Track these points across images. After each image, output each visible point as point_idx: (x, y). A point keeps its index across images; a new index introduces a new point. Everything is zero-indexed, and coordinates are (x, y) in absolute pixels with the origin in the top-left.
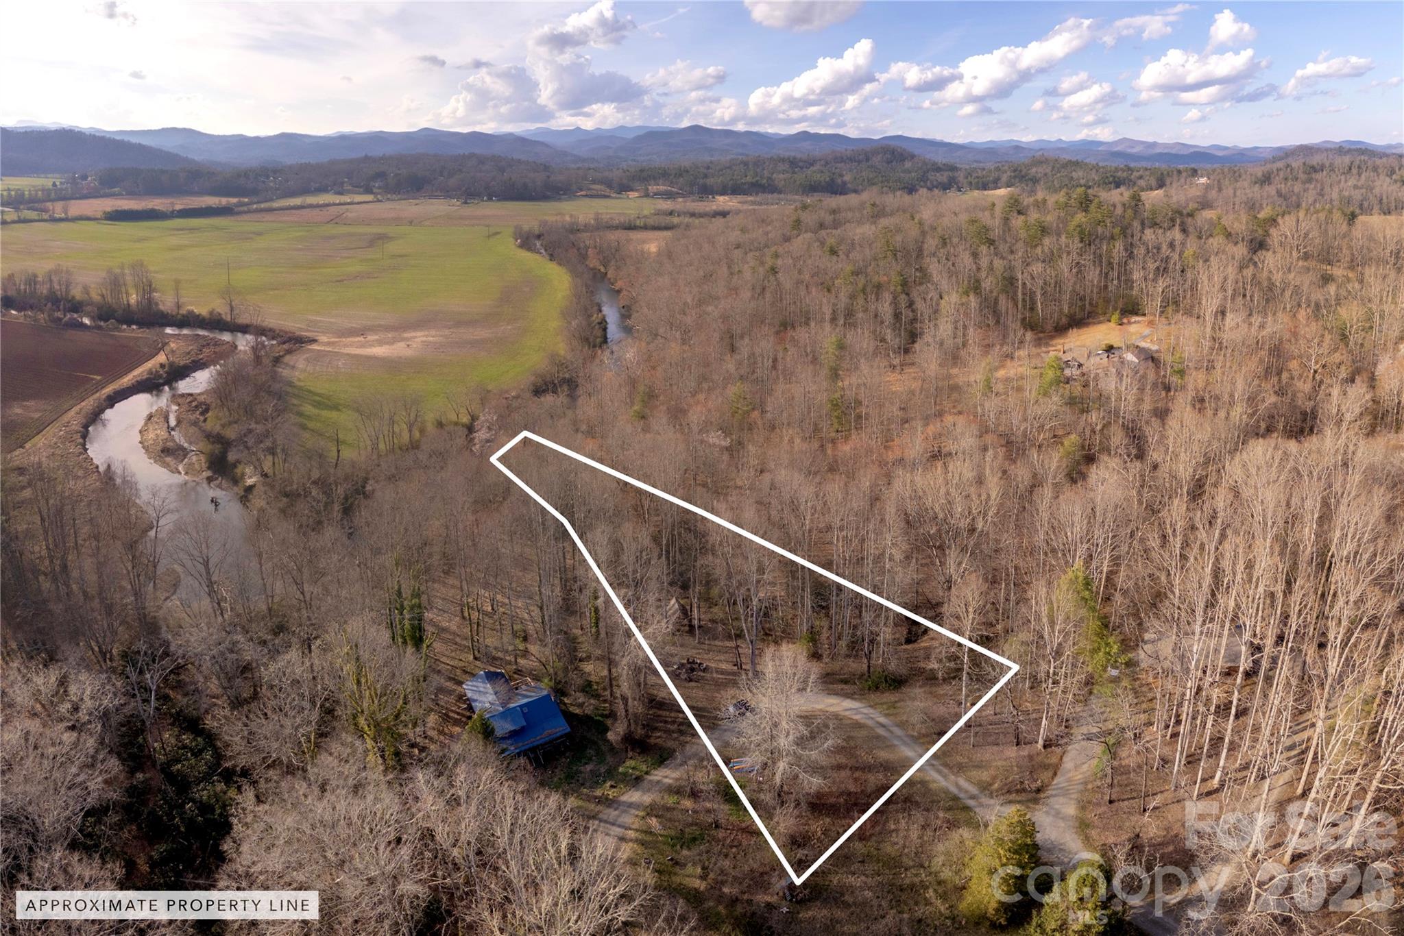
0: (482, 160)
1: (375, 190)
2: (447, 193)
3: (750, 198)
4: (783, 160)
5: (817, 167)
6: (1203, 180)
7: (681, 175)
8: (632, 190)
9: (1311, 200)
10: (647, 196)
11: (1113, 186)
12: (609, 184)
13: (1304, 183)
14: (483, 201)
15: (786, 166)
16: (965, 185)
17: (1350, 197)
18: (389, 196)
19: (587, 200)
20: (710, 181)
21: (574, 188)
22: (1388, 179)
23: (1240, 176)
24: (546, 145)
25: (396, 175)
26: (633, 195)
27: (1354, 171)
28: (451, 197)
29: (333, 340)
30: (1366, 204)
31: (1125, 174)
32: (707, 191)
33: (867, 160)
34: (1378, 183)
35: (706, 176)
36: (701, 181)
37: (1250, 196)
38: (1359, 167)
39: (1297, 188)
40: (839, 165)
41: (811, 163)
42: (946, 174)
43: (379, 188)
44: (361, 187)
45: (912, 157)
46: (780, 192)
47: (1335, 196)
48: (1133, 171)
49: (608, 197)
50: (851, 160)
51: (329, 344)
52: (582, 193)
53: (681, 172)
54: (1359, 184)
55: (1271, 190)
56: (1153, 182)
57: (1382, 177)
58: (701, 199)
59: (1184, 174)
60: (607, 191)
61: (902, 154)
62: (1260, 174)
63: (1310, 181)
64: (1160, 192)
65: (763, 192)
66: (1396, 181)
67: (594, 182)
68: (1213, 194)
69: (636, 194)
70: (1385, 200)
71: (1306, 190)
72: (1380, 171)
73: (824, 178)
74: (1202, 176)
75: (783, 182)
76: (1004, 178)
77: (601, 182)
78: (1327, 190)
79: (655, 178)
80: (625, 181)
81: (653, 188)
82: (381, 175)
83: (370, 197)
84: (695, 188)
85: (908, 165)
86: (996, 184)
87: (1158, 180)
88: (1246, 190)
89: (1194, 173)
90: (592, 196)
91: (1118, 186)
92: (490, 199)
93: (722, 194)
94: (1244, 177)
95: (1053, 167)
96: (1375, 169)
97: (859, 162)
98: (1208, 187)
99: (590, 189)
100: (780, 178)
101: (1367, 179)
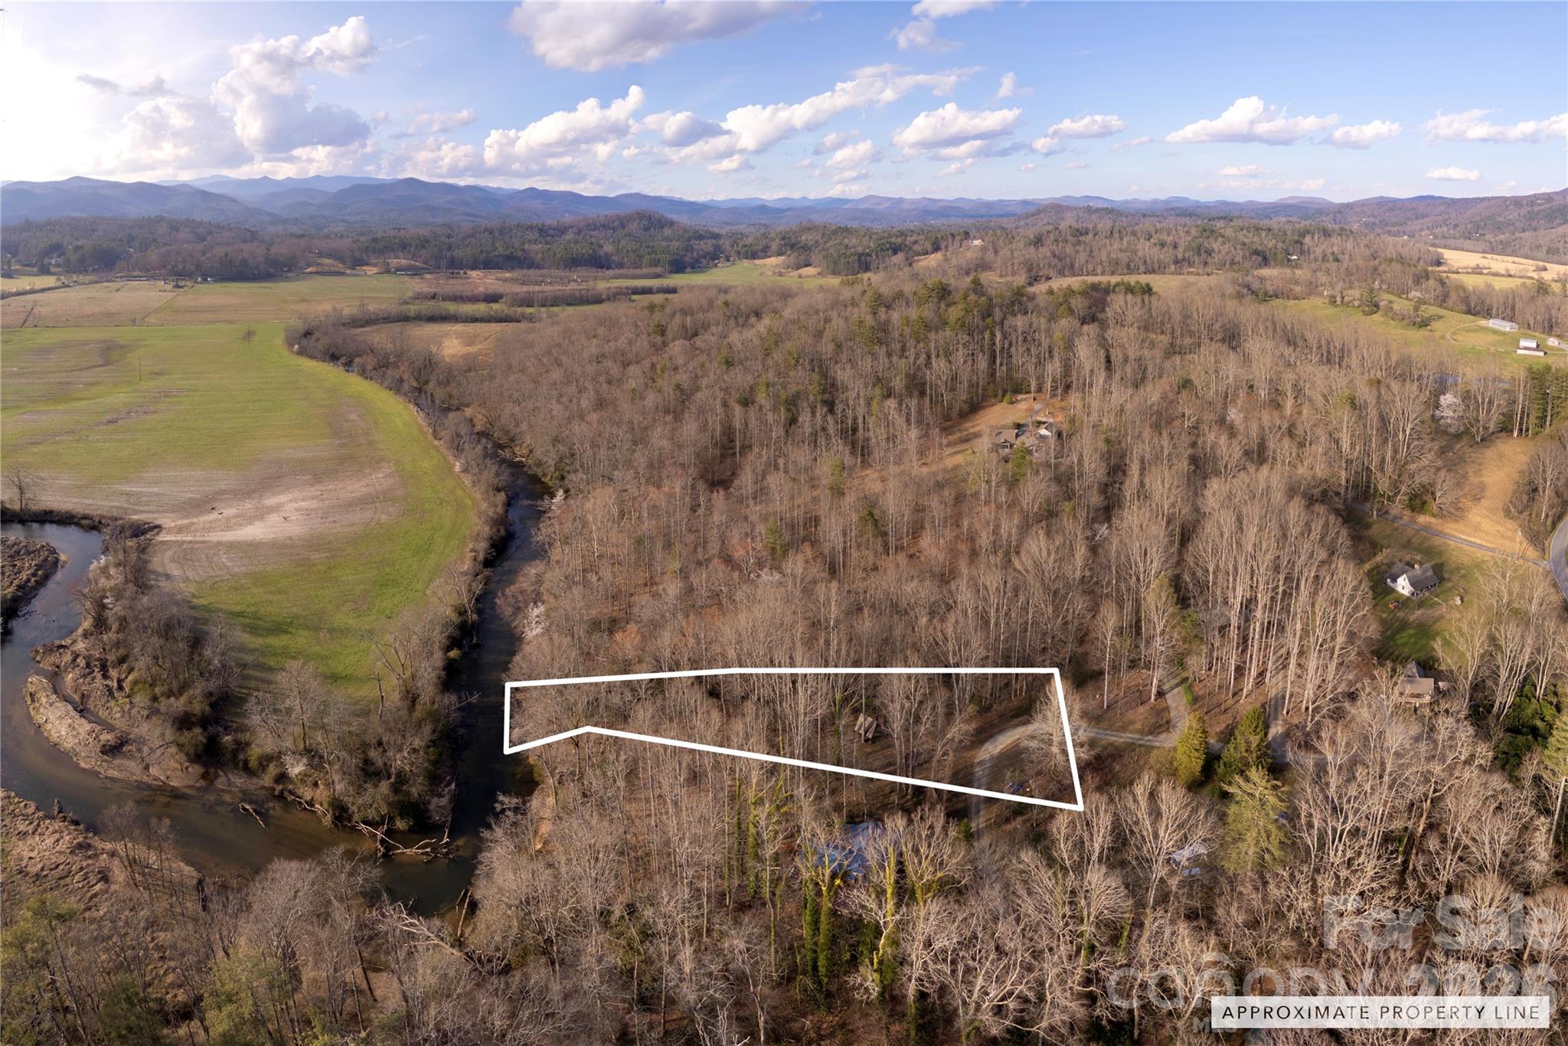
0: (175, 226)
1: (53, 270)
2: (150, 272)
3: (508, 275)
4: (531, 228)
5: (569, 236)
6: (977, 242)
7: (423, 246)
8: (367, 264)
9: (1083, 261)
10: (388, 271)
11: (890, 252)
12: (339, 257)
13: (1074, 245)
14: (196, 282)
15: (535, 235)
16: (733, 254)
17: (1117, 259)
18: (75, 277)
19: (320, 278)
20: (458, 253)
21: (301, 264)
22: (1148, 244)
23: (1013, 238)
24: (233, 200)
25: (77, 249)
26: (371, 270)
27: (1116, 235)
28: (154, 278)
29: (180, 522)
30: (1132, 265)
31: (899, 240)
32: (456, 266)
33: (623, 226)
34: (1139, 247)
35: (450, 248)
36: (449, 254)
37: (1027, 257)
38: (1120, 232)
39: (1069, 249)
40: (594, 233)
41: (562, 230)
42: (710, 242)
43: (57, 265)
44: (33, 266)
45: (672, 223)
46: (539, 267)
47: (1104, 258)
48: (906, 236)
49: (343, 274)
50: (604, 226)
51: (180, 530)
52: (310, 270)
53: (423, 243)
54: (1124, 247)
55: (1045, 251)
56: (929, 248)
57: (1142, 241)
58: (452, 276)
59: (958, 238)
60: (340, 267)
61: (660, 221)
62: (1032, 236)
63: (1079, 243)
64: (939, 255)
65: (521, 268)
66: (1155, 244)
67: (321, 255)
68: (990, 255)
69: (375, 270)
70: (1148, 261)
71: (1077, 252)
72: (1139, 235)
73: (585, 250)
74: (975, 238)
75: (540, 255)
76: (774, 246)
77: (329, 256)
78: (1096, 252)
79: (392, 250)
80: (357, 254)
81: (394, 262)
82: (56, 248)
83: (49, 281)
84: (443, 263)
85: (667, 232)
86: (765, 252)
87: (934, 244)
88: (1024, 252)
89: (967, 235)
90: (323, 273)
91: (895, 253)
92: (205, 280)
93: (473, 269)
94: (1017, 238)
95: (824, 234)
96: (1134, 233)
97: (614, 229)
98: (984, 249)
99: (318, 264)
100: (536, 249)
101: (1129, 243)
